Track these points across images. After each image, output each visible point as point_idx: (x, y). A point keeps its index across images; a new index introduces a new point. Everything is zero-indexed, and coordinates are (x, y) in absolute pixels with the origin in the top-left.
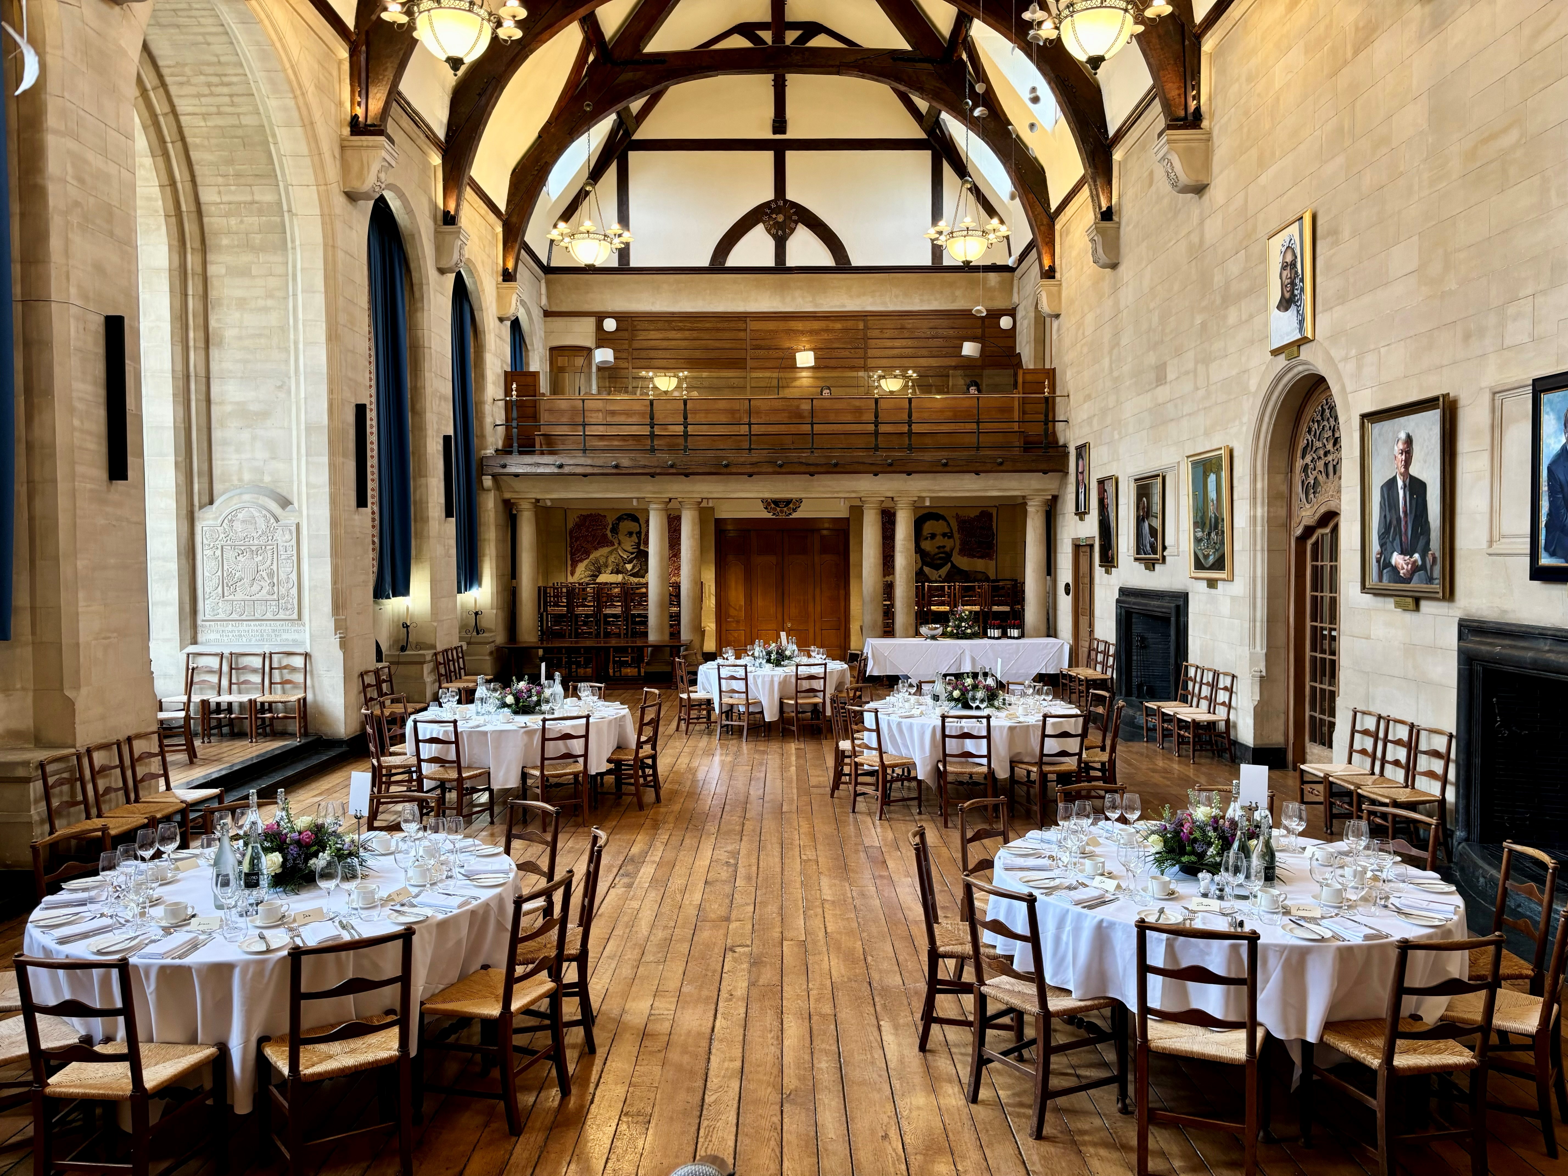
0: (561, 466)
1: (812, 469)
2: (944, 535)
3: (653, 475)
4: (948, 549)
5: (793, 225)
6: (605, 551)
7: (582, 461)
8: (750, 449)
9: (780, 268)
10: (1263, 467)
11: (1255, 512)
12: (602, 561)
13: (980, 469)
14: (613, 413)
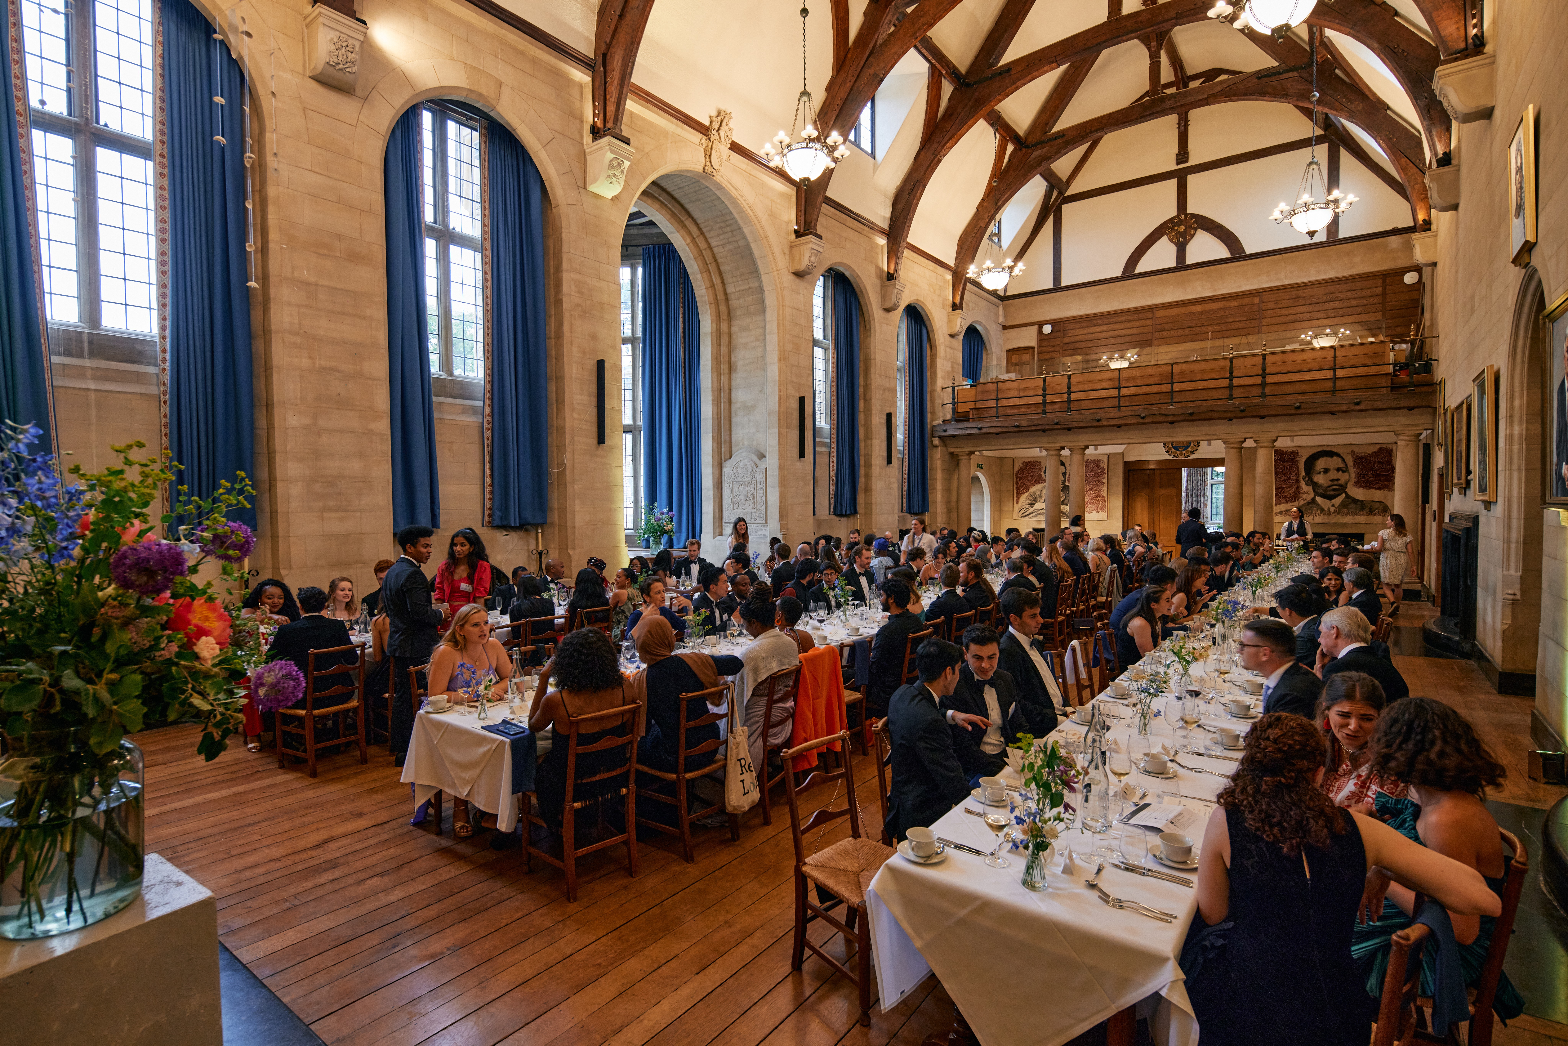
0: (980, 429)
1: (1170, 419)
2: (1338, 470)
3: (1044, 431)
4: (1342, 482)
5: (1192, 232)
6: (1039, 487)
7: (995, 424)
8: (1119, 407)
9: (1181, 266)
10: (1522, 383)
11: (1512, 430)
12: (1038, 493)
13: (1335, 409)
14: (1024, 389)
